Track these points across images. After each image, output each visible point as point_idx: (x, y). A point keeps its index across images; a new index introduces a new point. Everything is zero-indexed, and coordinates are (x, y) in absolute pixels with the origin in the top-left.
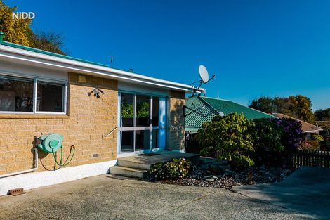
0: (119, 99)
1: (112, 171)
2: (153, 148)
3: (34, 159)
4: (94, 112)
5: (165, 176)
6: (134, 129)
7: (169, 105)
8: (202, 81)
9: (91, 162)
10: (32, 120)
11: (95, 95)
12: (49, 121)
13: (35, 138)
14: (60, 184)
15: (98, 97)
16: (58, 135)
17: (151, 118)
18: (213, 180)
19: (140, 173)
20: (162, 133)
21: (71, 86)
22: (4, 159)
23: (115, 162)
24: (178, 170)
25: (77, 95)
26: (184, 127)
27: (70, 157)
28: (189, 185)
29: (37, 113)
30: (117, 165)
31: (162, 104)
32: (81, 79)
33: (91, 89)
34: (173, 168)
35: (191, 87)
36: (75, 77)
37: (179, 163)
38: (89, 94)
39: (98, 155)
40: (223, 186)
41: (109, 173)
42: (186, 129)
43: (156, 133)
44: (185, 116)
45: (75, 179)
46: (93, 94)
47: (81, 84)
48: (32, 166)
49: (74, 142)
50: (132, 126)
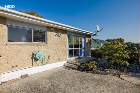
0: (67, 38)
1: (65, 65)
2: (80, 55)
3: (33, 62)
4: (58, 43)
5: (87, 69)
6: (73, 49)
7: (86, 40)
8: (98, 31)
9: (57, 62)
10: (31, 46)
11: (58, 36)
12: (39, 46)
13: (33, 53)
14: (44, 71)
15: (59, 37)
16: (42, 52)
17: (79, 45)
18: (109, 71)
19: (76, 67)
20: (83, 50)
21: (48, 32)
22: (19, 62)
23: (66, 61)
24: (93, 67)
25: (51, 36)
26: (91, 48)
27: (48, 60)
28: (99, 74)
29: (33, 43)
30: (67, 62)
31: (83, 40)
32: (52, 29)
33: (56, 33)
34: (90, 66)
35: (93, 33)
36: (49, 28)
37: (93, 64)
38: (56, 35)
39: (59, 59)
40: (115, 75)
41: (64, 66)
42: (91, 49)
43: (81, 50)
44: (91, 44)
45: (51, 69)
46: (57, 35)
47: (52, 31)
48: (32, 65)
49: (50, 54)
50: (72, 48)
